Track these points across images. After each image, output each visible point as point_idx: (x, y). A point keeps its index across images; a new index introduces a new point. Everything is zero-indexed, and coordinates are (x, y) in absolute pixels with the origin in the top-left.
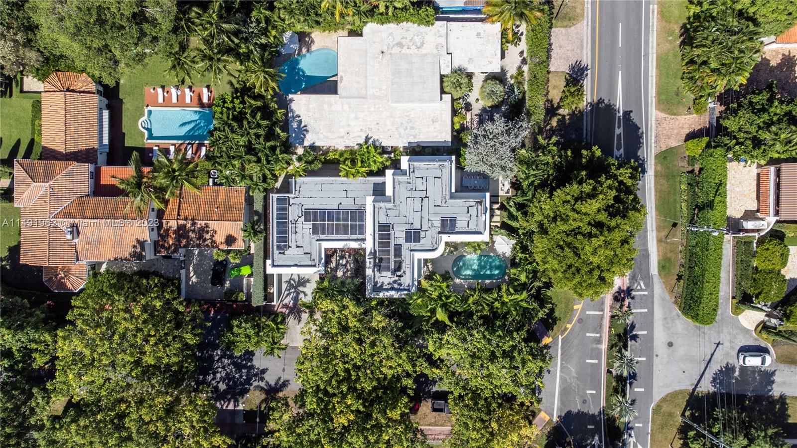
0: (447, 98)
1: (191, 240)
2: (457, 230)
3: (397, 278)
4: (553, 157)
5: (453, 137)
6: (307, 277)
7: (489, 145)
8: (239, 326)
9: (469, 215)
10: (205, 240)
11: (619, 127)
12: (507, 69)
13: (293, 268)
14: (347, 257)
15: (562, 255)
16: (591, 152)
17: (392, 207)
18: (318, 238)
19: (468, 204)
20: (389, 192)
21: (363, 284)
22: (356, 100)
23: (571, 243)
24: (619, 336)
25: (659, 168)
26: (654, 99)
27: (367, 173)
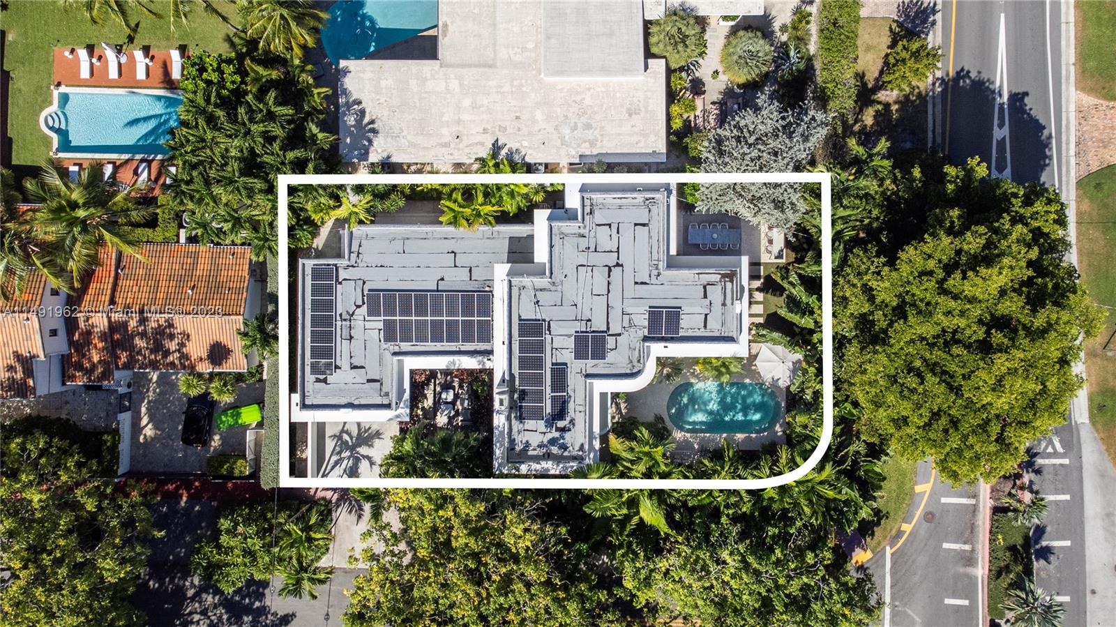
0: (658, 66)
1: (139, 353)
2: (682, 333)
3: (557, 435)
4: (882, 181)
5: (670, 144)
6: (375, 428)
7: (747, 157)
8: (232, 532)
9: (707, 302)
10: (167, 353)
11: (1001, 126)
12: (773, 13)
13: (343, 411)
14: (456, 384)
15: (920, 390)
16: (964, 169)
17: (549, 286)
18: (397, 349)
19: (705, 279)
20: (541, 254)
21: (488, 443)
22: (474, 70)
23: (936, 364)
24: (1012, 549)
25: (1086, 206)
26: (1072, 69)
27: (495, 218)
